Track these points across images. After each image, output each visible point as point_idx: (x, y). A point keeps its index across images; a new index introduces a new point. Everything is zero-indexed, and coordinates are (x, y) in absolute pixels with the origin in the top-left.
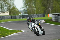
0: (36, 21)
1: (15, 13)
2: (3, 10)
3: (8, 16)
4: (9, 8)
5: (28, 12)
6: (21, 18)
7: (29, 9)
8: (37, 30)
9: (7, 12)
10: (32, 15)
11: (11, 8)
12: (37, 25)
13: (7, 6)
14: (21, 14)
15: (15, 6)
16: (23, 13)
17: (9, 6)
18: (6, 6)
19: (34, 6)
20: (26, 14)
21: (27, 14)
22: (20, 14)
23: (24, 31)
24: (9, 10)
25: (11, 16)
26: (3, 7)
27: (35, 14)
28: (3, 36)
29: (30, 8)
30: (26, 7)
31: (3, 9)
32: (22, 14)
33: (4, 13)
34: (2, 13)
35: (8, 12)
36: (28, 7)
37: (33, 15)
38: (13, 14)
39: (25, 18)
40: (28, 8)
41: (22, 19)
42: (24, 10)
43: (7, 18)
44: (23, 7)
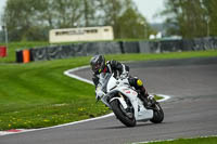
0: (124, 71)
1: (135, 32)
2: (91, 22)
3: (109, 42)
4: (115, 15)
5: (182, 27)
6: (158, 51)
7: (186, 18)
8: (125, 106)
9: (106, 30)
10: (196, 39)
11: (121, 13)
12: (126, 87)
13: (106, 7)
14: (155, 34)
15: (134, 8)
16: (165, 31)
17: (114, 9)
18: (101, 6)
19: (203, 6)
20: (175, 37)
21: (180, 38)
22: (152, 37)
23: (166, 97)
24: (113, 22)
25: (121, 43)
26: (93, 12)
27: (208, 38)
28: (92, 116)
29: (188, 15)
30: (176, 11)
31: (93, 18)
32: (159, 36)
33: (96, 31)
34: (88, 31)
35: (110, 28)
36: (180, 10)
37: (199, 39)
38: (129, 37)
39: (171, 50)
40: (183, 15)
41: (158, 55)
42: (168, 21)
43: (105, 48)
44: (165, 12)
